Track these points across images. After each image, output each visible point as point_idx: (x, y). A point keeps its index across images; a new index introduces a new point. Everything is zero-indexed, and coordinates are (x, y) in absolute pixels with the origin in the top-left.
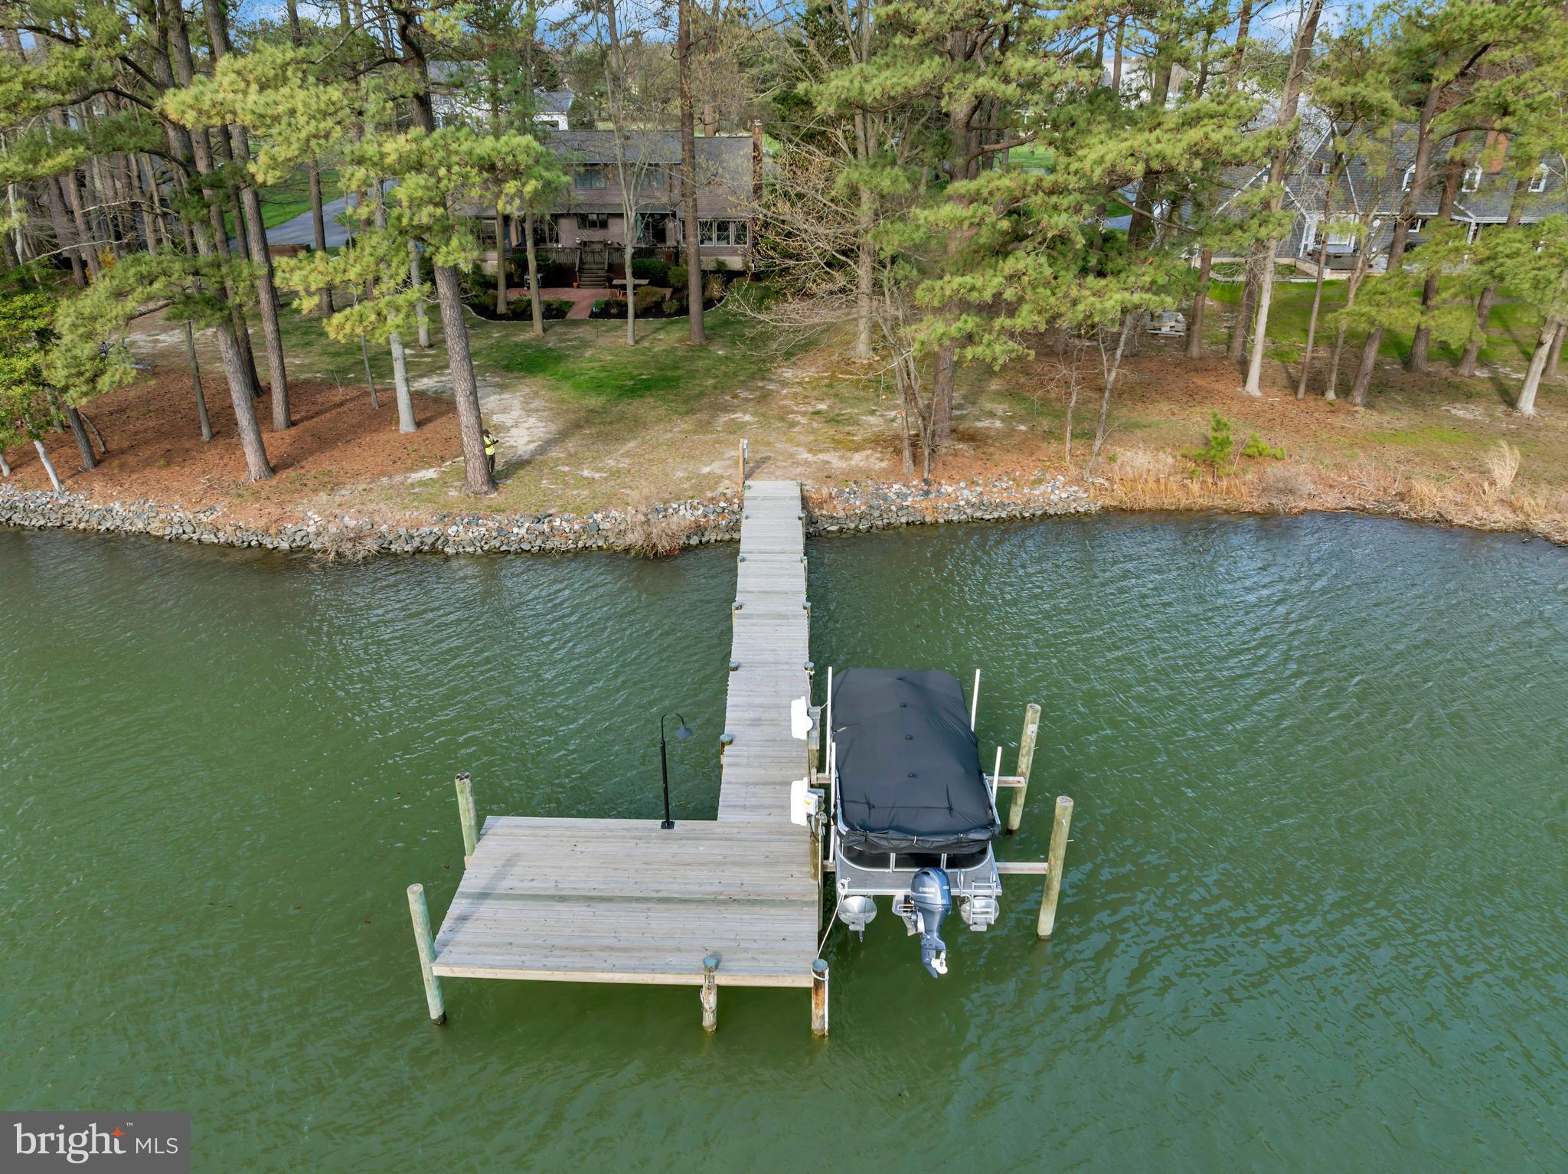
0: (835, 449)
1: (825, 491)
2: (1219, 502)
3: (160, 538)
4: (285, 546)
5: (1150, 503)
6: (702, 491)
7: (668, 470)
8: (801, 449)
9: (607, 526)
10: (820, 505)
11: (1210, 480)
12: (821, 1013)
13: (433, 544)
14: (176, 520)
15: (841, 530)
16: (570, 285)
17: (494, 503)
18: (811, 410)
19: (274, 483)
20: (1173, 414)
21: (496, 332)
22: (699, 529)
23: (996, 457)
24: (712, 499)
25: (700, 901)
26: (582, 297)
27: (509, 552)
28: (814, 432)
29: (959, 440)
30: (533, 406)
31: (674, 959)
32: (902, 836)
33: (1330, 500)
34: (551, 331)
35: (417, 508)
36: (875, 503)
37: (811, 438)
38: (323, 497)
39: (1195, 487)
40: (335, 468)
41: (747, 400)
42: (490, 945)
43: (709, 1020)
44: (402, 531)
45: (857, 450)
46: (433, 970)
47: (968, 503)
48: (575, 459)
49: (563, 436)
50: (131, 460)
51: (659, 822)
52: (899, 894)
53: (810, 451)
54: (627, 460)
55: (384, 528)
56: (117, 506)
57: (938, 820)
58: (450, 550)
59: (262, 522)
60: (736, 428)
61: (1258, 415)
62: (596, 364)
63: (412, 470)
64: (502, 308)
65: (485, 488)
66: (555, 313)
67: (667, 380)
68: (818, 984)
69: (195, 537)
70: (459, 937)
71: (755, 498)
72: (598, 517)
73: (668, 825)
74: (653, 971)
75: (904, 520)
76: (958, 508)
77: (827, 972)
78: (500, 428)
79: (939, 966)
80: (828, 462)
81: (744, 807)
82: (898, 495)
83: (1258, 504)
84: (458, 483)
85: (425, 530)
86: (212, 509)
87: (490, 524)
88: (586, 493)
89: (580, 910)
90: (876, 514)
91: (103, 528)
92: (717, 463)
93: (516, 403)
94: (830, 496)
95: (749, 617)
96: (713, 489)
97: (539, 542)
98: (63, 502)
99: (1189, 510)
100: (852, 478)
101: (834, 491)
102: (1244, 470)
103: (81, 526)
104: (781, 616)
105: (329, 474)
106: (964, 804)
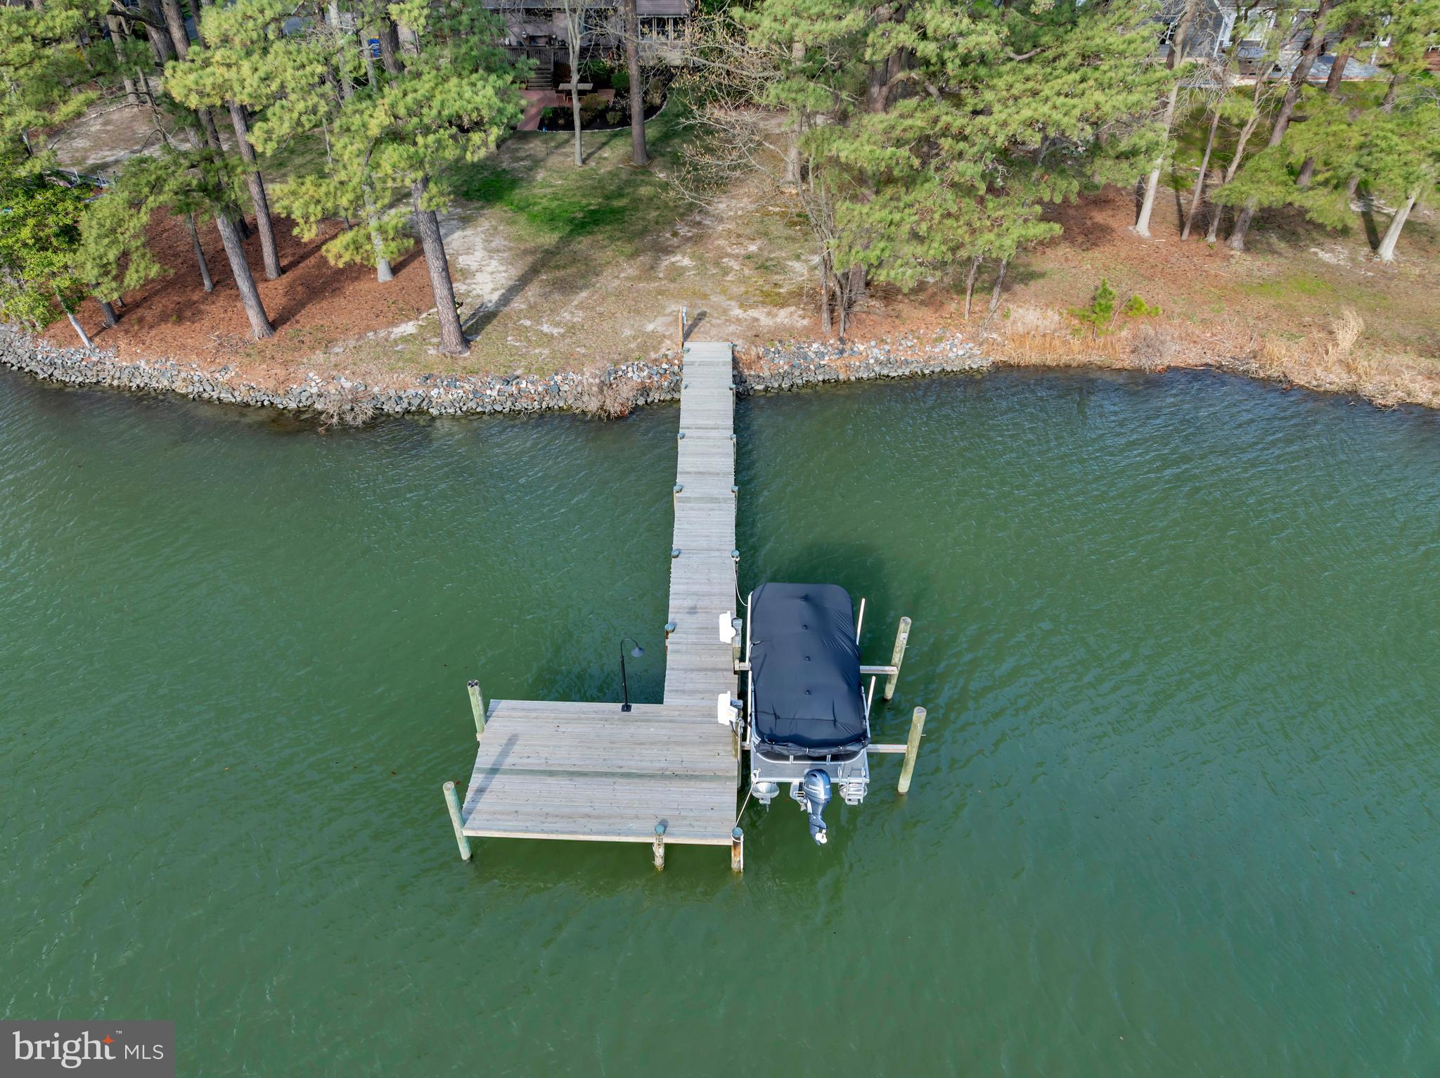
0: (763, 303)
1: (753, 352)
2: (1095, 359)
3: (185, 396)
4: (293, 405)
5: (1035, 359)
6: (646, 352)
7: (617, 326)
8: (733, 303)
9: (566, 388)
10: (749, 365)
11: (1090, 337)
12: (738, 860)
13: (419, 405)
14: (196, 378)
15: (766, 389)
17: (468, 363)
18: (743, 252)
19: (275, 340)
20: (1067, 260)
22: (645, 390)
23: (904, 315)
24: (656, 360)
25: (652, 776)
26: (531, 103)
27: (484, 413)
28: (743, 280)
29: (872, 296)
30: (493, 245)
31: (633, 825)
32: (797, 747)
33: (1193, 356)
35: (403, 369)
36: (796, 362)
37: (743, 289)
38: (319, 356)
39: (1076, 344)
40: (326, 322)
41: (686, 238)
42: (502, 813)
43: (659, 862)
44: (392, 393)
45: (783, 306)
46: (462, 833)
47: (877, 360)
48: (534, 311)
49: (523, 282)
50: (149, 315)
51: (620, 705)
52: (797, 782)
53: (741, 306)
54: (581, 313)
55: (376, 390)
56: (143, 364)
57: (825, 731)
58: (434, 412)
59: (271, 384)
60: (675, 276)
61: (1142, 261)
62: (549, 190)
63: (393, 323)
65: (459, 348)
67: (614, 211)
68: (736, 844)
69: (215, 395)
70: (480, 806)
71: (692, 364)
72: (559, 378)
73: (627, 708)
74: (619, 834)
75: (821, 378)
76: (868, 367)
77: (742, 837)
78: (466, 274)
79: (821, 838)
80: (757, 320)
81: (683, 692)
82: (816, 354)
83: (1128, 361)
84: (435, 340)
85: (411, 392)
86: (225, 368)
87: (467, 386)
88: (546, 351)
89: (564, 782)
90: (797, 373)
91: (134, 385)
92: (660, 320)
93: (478, 241)
94: (759, 358)
95: (687, 500)
96: (656, 349)
97: (509, 403)
98: (95, 359)
99: (1068, 366)
100: (778, 336)
101: (761, 351)
102: (1120, 328)
103: (115, 383)
104: (714, 500)
105: (322, 329)
106: (845, 717)
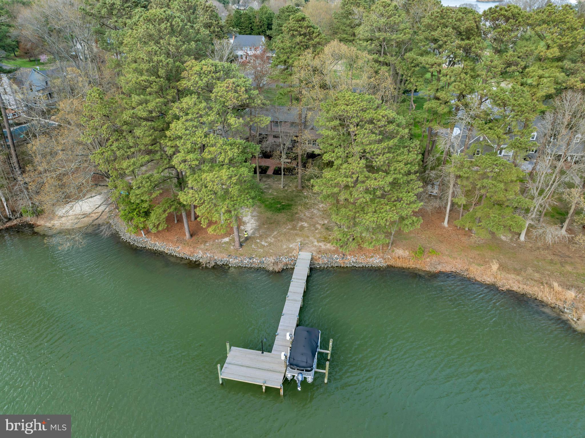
0: (324, 241)
2: (417, 267)
3: (167, 254)
4: (194, 260)
5: (399, 265)
6: (288, 254)
7: (282, 244)
8: (316, 240)
9: (265, 262)
10: (316, 260)
12: (282, 392)
13: (226, 263)
14: (170, 249)
15: (320, 267)
17: (241, 252)
18: (323, 223)
19: (192, 240)
22: (286, 264)
25: (265, 370)
26: (272, 164)
27: (243, 267)
28: (320, 233)
30: (253, 214)
31: (258, 380)
33: (448, 268)
34: (262, 180)
35: (223, 252)
36: (330, 260)
37: (319, 235)
38: (202, 246)
39: (412, 262)
41: (307, 217)
42: (230, 374)
43: (264, 390)
44: (220, 259)
45: (329, 242)
46: (221, 377)
47: (353, 261)
48: (261, 237)
49: (259, 227)
51: (261, 352)
52: (296, 375)
53: (318, 241)
54: (273, 239)
55: (216, 257)
56: (157, 243)
58: (230, 265)
59: (190, 253)
60: (301, 229)
62: (272, 196)
63: (223, 238)
65: (239, 247)
66: (263, 171)
67: (289, 205)
68: (281, 388)
69: (175, 254)
70: (225, 371)
71: (300, 259)
72: (264, 259)
73: (263, 353)
74: (255, 382)
75: (336, 265)
76: (350, 263)
77: (282, 386)
78: (245, 223)
79: (299, 389)
80: (321, 246)
81: (277, 351)
82: (336, 258)
83: (428, 268)
84: (233, 244)
85: (225, 259)
86: (178, 247)
87: (239, 259)
88: (262, 250)
89: (245, 368)
90: (329, 263)
91: (154, 249)
92: (294, 244)
93: (249, 213)
94: (319, 258)
95: (289, 300)
96: (291, 253)
97: (250, 265)
98: (145, 240)
99: (409, 268)
100: (325, 252)
101: (320, 256)
102: (427, 258)
103: (150, 248)
104: (296, 300)
105: (204, 238)
106: (309, 361)
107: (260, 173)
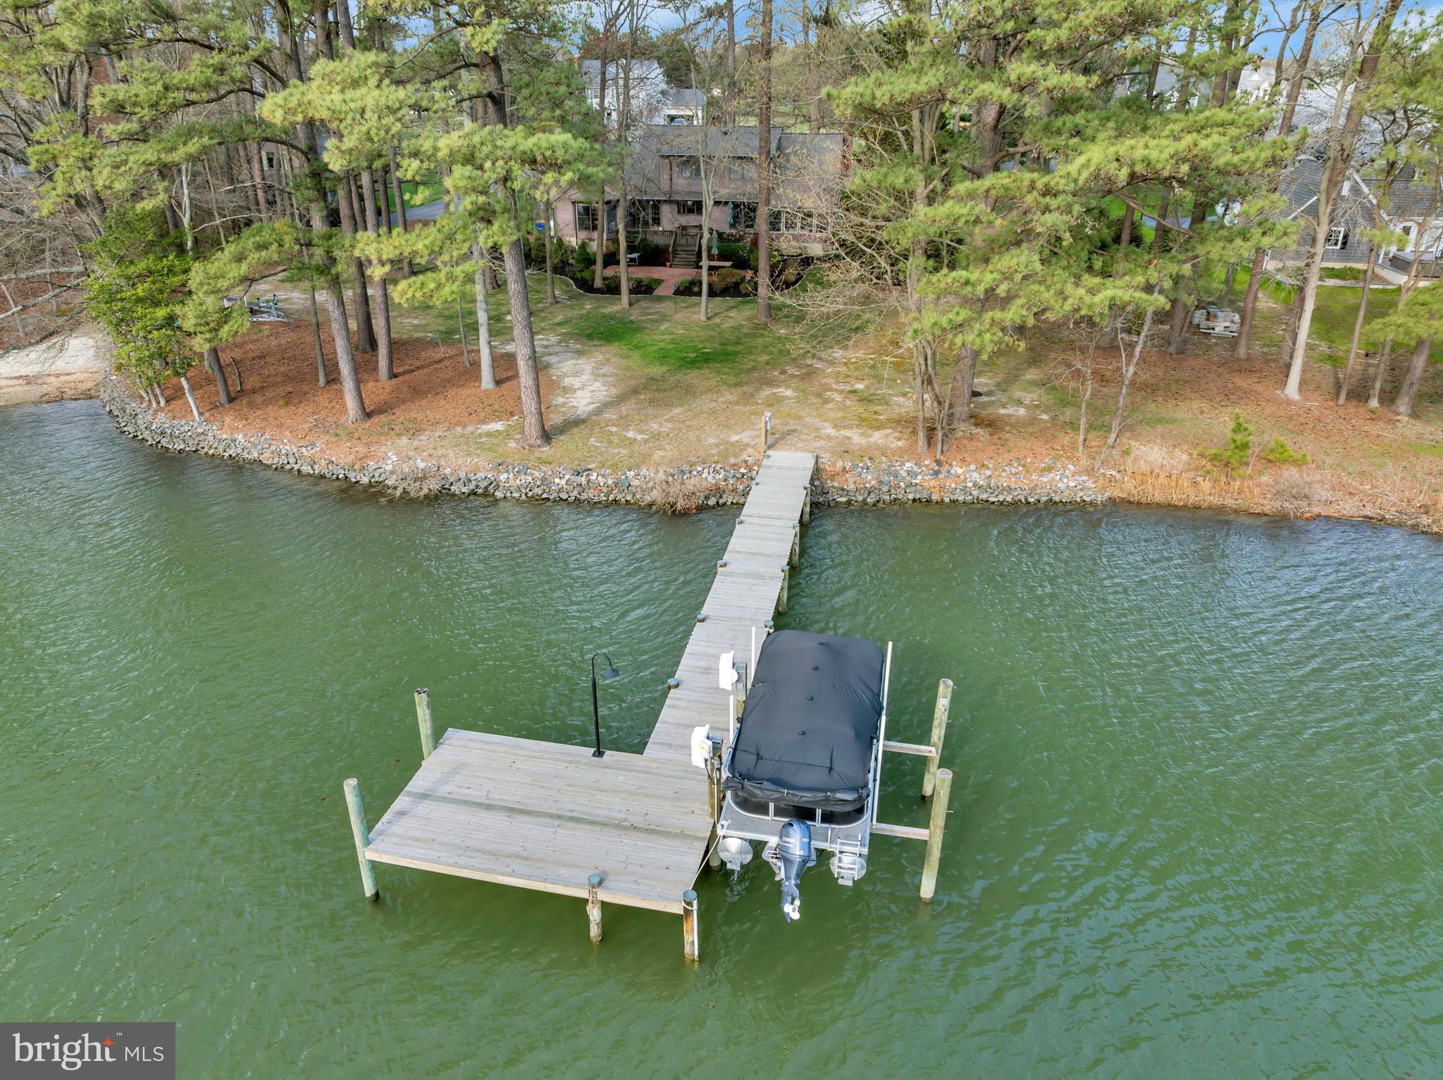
0: (859, 426)
1: (839, 465)
2: (1230, 502)
3: (269, 466)
4: (365, 480)
5: (1158, 497)
6: (726, 457)
7: (703, 436)
8: (827, 424)
9: (636, 483)
10: (833, 477)
11: (1223, 479)
12: (691, 939)
13: (486, 488)
14: (284, 452)
15: (849, 503)
16: (664, 265)
17: (543, 456)
18: (848, 388)
19: (367, 425)
20: (1202, 412)
21: (589, 304)
22: (719, 491)
23: (1010, 444)
24: (735, 465)
25: (604, 825)
26: (671, 276)
27: (548, 499)
28: (845, 408)
29: (976, 425)
30: (601, 371)
31: (565, 872)
32: (774, 787)
33: (1349, 508)
34: (636, 306)
35: (478, 456)
36: (885, 478)
37: (840, 414)
38: (404, 440)
39: (1207, 485)
40: (420, 416)
41: (793, 376)
42: (415, 839)
43: (595, 931)
44: (462, 475)
45: (878, 428)
46: (367, 855)
47: (975, 485)
48: (624, 422)
49: (621, 399)
50: (258, 398)
51: (593, 750)
52: (773, 841)
53: (835, 426)
54: (670, 425)
55: (448, 471)
57: (817, 777)
58: (499, 494)
59: (350, 459)
60: (774, 402)
61: (1291, 418)
62: (668, 337)
63: (484, 422)
64: (598, 283)
65: (539, 442)
66: (643, 289)
67: (726, 354)
68: (689, 913)
69: (296, 467)
70: (395, 829)
71: (770, 467)
72: (631, 474)
73: (599, 754)
74: (545, 880)
75: (911, 497)
76: (964, 489)
77: (695, 903)
78: (567, 391)
79: (792, 911)
80: (848, 438)
81: (670, 746)
82: (909, 473)
83: (1269, 506)
84: (519, 436)
85: (481, 475)
86: (313, 445)
87: (537, 474)
88: (625, 452)
89: (501, 819)
90: (885, 489)
91: (227, 455)
92: (747, 433)
93: (588, 368)
94: (844, 470)
95: (731, 574)
96: (737, 456)
97: (575, 493)
98: (200, 430)
99: (1197, 508)
100: (868, 454)
101: (848, 465)
102: (1260, 473)
103: (211, 452)
104: (759, 576)
105: (414, 421)
106: (846, 767)
107: (631, 292)
